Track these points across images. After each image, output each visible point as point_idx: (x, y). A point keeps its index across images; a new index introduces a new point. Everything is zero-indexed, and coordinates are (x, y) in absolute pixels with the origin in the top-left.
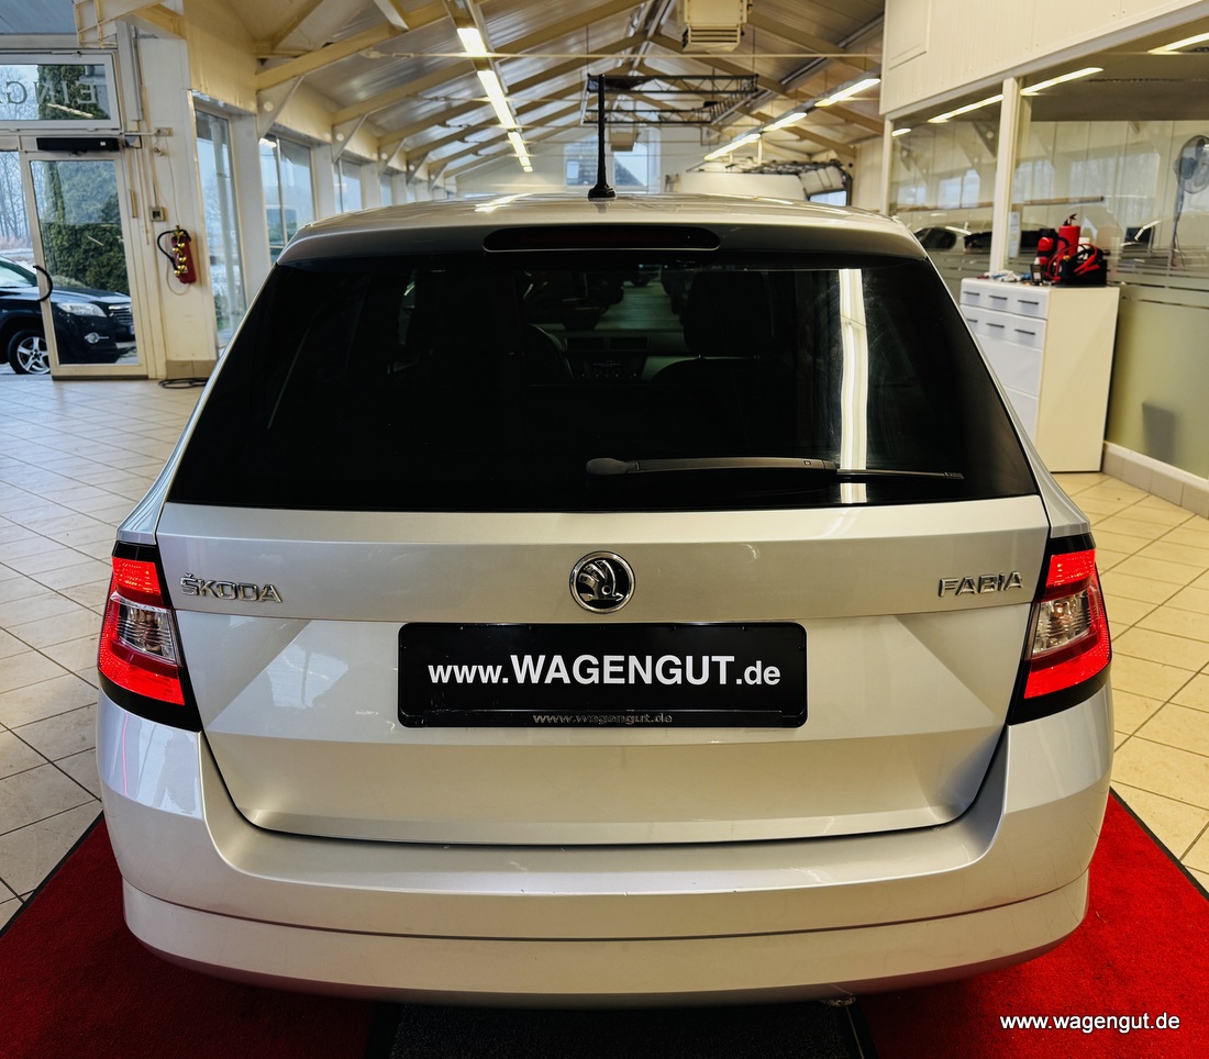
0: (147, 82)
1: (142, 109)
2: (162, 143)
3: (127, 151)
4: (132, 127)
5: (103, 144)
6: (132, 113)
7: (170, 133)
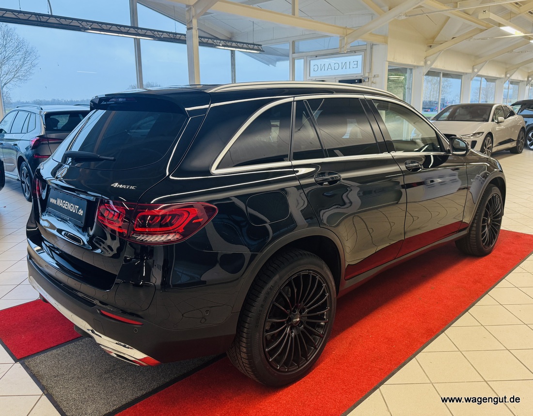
0: (373, 60)
1: (371, 69)
2: (375, 80)
3: (364, 83)
4: (367, 75)
5: (356, 81)
6: (367, 70)
7: (378, 77)
